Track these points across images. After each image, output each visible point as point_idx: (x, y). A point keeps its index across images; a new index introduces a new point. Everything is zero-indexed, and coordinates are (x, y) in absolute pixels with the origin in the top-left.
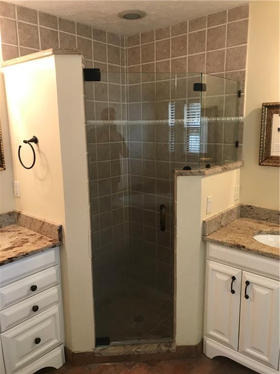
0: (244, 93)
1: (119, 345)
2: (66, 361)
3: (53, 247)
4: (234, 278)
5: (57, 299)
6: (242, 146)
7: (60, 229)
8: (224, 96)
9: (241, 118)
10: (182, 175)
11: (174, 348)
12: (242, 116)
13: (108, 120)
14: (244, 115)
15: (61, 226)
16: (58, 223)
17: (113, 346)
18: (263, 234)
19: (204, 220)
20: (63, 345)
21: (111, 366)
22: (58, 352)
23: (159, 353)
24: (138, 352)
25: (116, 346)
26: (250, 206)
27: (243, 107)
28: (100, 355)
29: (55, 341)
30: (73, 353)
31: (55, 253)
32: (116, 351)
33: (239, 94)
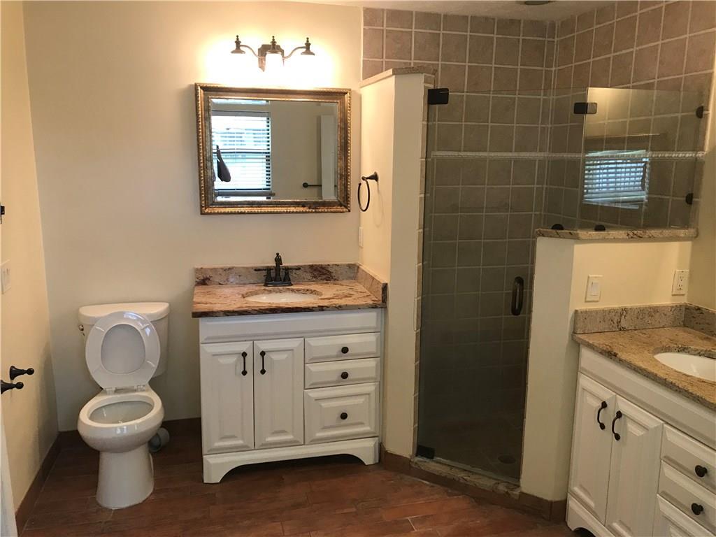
0: (708, 110)
1: (445, 464)
2: (379, 461)
3: (373, 308)
4: (604, 405)
5: (373, 374)
6: (697, 202)
7: (385, 287)
8: (679, 115)
9: (700, 154)
10: (543, 235)
11: (517, 492)
12: (702, 149)
13: (511, 151)
14: (707, 148)
15: (387, 284)
16: (384, 278)
17: (437, 462)
18: (689, 353)
19: (577, 309)
20: (377, 438)
21: (427, 485)
22: (370, 444)
23: (493, 491)
24: (466, 480)
25: (440, 463)
26: (699, 309)
27: (704, 134)
28: (417, 467)
29: (366, 428)
30: (386, 452)
31: (377, 316)
32: (438, 469)
33: (701, 112)
